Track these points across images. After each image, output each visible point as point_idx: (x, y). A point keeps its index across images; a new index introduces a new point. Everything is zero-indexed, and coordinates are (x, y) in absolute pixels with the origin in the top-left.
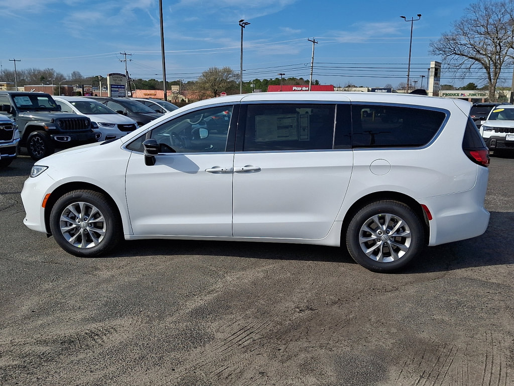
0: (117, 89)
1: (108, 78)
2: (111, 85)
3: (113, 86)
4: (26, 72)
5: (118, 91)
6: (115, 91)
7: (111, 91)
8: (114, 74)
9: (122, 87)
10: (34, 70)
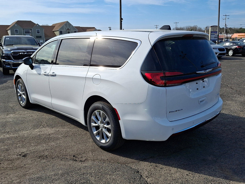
0: (214, 34)
1: (210, 28)
2: (211, 32)
3: (212, 32)
4: (185, 28)
5: (214, 35)
6: (213, 35)
7: (211, 35)
8: (213, 26)
9: (216, 32)
10: (189, 27)
